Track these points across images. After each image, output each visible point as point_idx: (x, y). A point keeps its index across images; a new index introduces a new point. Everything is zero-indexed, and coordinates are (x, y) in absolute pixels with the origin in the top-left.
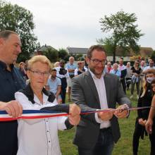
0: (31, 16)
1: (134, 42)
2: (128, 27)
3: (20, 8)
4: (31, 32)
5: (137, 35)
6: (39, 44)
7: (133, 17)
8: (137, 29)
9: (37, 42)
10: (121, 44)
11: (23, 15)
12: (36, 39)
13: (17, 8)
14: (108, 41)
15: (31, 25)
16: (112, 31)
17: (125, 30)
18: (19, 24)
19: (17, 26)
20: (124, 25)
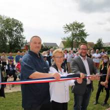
0: (22, 24)
1: (84, 39)
2: (80, 31)
3: (15, 20)
4: (22, 34)
5: (85, 35)
6: (26, 41)
7: (82, 25)
8: (85, 32)
9: (25, 40)
10: (76, 40)
11: (17, 24)
12: (24, 38)
13: (14, 20)
14: (68, 39)
15: (22, 30)
16: (71, 33)
17: (78, 32)
18: (14, 29)
19: (13, 31)
20: (77, 29)
